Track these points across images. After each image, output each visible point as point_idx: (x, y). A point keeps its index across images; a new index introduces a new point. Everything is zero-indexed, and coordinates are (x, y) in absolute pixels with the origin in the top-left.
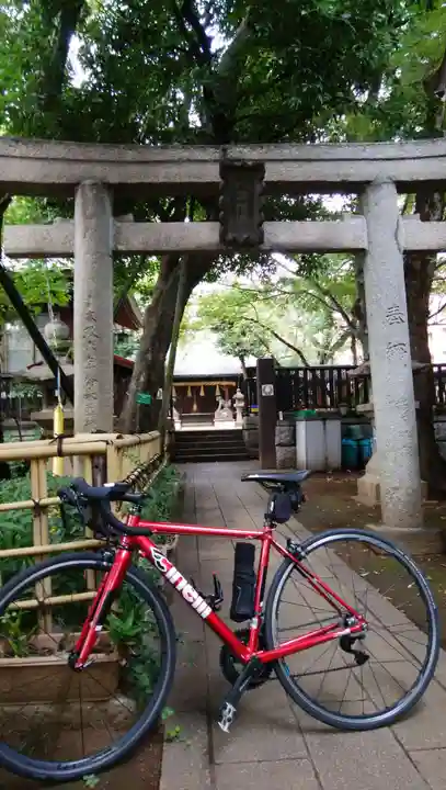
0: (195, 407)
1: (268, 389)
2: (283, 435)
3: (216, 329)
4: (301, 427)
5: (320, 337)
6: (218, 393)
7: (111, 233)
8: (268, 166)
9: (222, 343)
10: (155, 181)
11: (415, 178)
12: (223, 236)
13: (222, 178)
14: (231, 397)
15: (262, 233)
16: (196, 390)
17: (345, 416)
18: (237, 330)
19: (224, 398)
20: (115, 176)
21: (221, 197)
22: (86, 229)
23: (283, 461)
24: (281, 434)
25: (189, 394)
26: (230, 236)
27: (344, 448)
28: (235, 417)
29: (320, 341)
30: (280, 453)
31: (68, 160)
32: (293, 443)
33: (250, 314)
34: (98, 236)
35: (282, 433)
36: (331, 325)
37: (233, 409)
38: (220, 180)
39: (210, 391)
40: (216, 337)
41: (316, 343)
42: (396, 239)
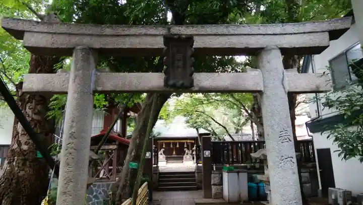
0: (174, 153)
1: (207, 153)
2: (215, 179)
3: (185, 116)
4: (225, 176)
5: (236, 120)
6: (185, 146)
7: (93, 78)
8: (196, 38)
9: (188, 122)
10: (124, 47)
11: (293, 46)
12: (166, 81)
13: (165, 45)
14: (191, 149)
15: (192, 81)
16: (175, 144)
17: (249, 169)
18: (194, 116)
19: (188, 149)
20: (98, 43)
21: (165, 58)
22: (76, 76)
23: (216, 194)
24: (214, 179)
25: (172, 146)
26: (171, 82)
27: (249, 188)
28: (193, 159)
29: (235, 121)
30: (214, 189)
31: (70, 34)
32: (221, 183)
33: (201, 109)
34: (83, 81)
35: (215, 177)
36: (240, 114)
37: (192, 154)
38: (164, 47)
39: (182, 145)
40: (185, 119)
41: (234, 123)
42: (283, 85)
